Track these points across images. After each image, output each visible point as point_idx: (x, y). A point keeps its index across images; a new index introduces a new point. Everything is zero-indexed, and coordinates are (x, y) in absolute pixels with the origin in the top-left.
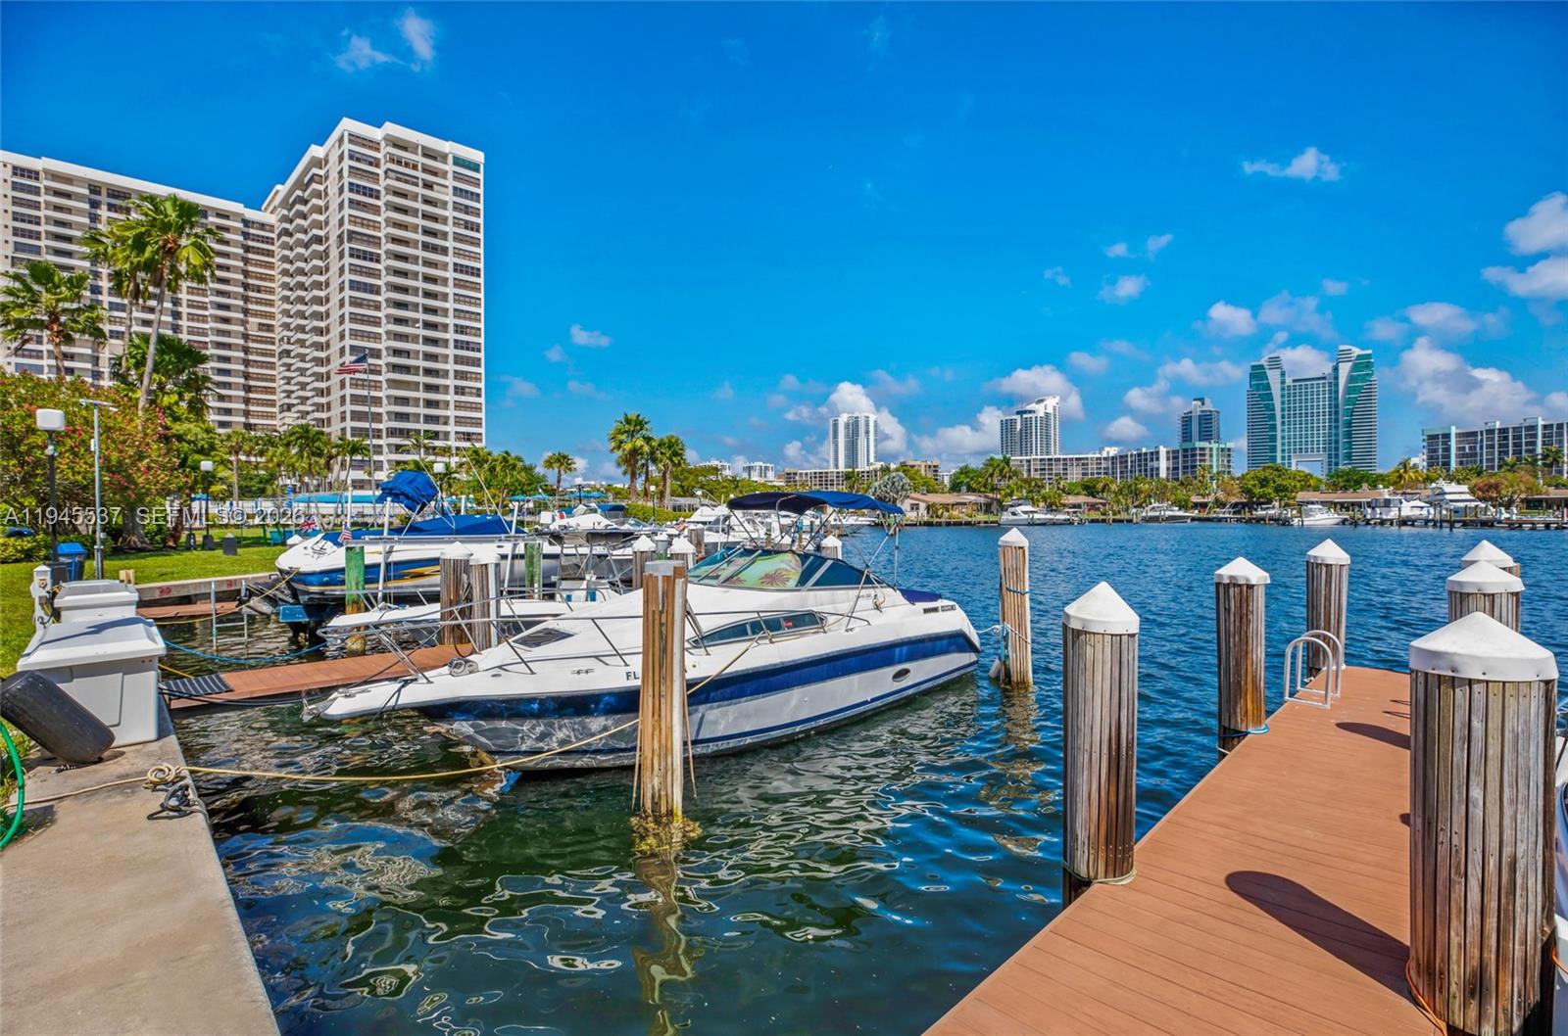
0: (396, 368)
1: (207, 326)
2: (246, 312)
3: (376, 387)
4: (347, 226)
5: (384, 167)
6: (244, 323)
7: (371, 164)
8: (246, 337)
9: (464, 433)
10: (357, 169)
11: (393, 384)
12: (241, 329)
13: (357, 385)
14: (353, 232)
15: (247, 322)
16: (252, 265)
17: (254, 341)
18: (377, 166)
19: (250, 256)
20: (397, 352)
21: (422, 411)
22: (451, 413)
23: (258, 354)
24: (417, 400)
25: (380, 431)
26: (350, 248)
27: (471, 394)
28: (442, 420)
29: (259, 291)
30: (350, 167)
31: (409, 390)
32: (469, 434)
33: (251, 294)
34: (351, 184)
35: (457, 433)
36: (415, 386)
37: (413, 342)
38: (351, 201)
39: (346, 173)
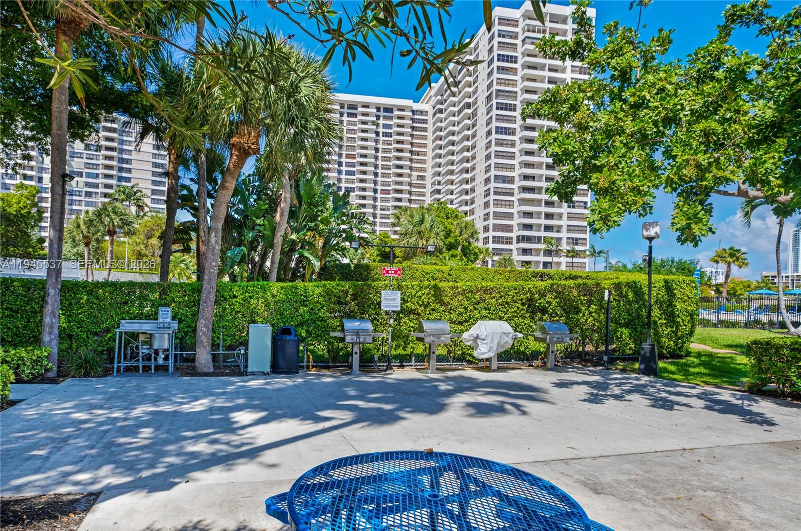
0: (525, 189)
1: (390, 180)
2: (411, 168)
3: (509, 205)
4: (495, 87)
5: (521, 37)
6: (409, 176)
7: (511, 37)
8: (410, 184)
9: (573, 239)
10: (504, 43)
11: (522, 201)
12: (408, 179)
13: (497, 204)
14: (499, 91)
15: (411, 175)
16: (415, 138)
17: (415, 187)
18: (516, 37)
19: (415, 133)
20: (526, 177)
21: (543, 222)
22: (564, 222)
23: (416, 195)
24: (539, 213)
25: (511, 238)
26: (497, 103)
27: (579, 207)
28: (555, 229)
29: (418, 155)
30: (499, 42)
31: (533, 205)
32: (577, 239)
33: (414, 157)
34: (499, 55)
35: (568, 238)
36: (538, 202)
37: (537, 168)
38: (498, 68)
39: (495, 47)
